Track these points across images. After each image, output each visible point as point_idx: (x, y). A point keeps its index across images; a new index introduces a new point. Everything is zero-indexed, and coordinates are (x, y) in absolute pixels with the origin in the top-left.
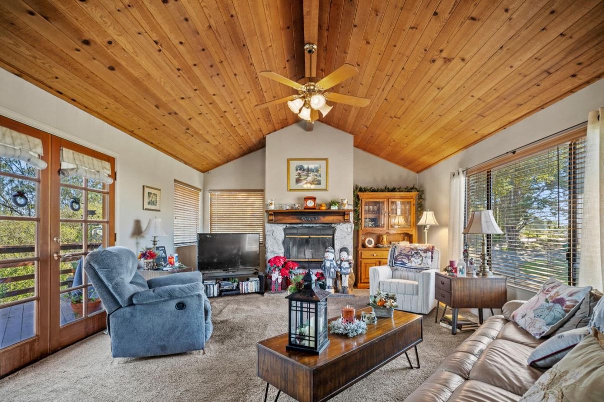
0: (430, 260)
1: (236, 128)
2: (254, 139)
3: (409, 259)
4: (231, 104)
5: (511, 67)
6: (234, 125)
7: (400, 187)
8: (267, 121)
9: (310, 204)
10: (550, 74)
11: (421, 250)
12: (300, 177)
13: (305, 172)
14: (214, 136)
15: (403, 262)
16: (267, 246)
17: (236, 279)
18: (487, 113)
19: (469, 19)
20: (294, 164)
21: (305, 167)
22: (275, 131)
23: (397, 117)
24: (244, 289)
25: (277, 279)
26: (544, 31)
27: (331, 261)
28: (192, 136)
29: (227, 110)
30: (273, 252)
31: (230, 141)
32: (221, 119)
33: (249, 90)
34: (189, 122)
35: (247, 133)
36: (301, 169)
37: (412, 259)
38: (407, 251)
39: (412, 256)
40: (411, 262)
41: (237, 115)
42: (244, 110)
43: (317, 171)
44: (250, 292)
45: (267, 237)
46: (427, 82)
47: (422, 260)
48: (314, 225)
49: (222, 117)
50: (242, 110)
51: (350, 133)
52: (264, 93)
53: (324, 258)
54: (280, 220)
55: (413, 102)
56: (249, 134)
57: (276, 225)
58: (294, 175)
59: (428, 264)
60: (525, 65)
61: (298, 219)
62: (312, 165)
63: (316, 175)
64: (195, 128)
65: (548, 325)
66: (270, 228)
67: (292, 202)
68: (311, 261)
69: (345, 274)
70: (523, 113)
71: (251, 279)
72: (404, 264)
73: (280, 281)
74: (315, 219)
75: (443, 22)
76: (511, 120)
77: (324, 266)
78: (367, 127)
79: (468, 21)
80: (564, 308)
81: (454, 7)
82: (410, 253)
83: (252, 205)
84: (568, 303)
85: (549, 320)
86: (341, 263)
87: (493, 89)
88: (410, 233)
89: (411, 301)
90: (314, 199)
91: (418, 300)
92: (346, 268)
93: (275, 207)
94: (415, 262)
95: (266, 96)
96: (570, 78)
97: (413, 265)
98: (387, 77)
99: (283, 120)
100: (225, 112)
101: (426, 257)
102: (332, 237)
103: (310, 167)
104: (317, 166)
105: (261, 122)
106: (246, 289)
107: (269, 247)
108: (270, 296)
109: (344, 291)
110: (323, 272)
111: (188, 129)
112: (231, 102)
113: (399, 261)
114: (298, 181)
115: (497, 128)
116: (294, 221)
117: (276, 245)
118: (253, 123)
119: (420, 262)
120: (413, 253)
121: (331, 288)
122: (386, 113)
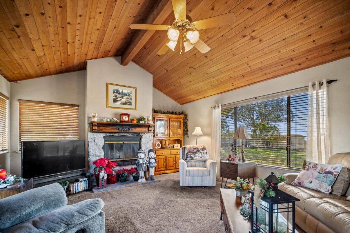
0: (206, 154)
1: (68, 44)
2: (76, 61)
3: (194, 155)
4: (79, 18)
5: (279, 52)
6: (68, 41)
7: (176, 112)
8: (97, 47)
9: (125, 118)
10: (292, 60)
11: (200, 149)
12: (117, 98)
13: (120, 95)
14: (43, 45)
15: (191, 156)
16: (89, 151)
17: (68, 183)
18: (247, 76)
19: (284, 16)
20: (111, 88)
21: (121, 91)
22: (96, 58)
23: (193, 68)
24: (75, 189)
25: (104, 177)
26: (310, 36)
27: (143, 159)
28: (19, 37)
29: (71, 23)
30: (95, 155)
31: (55, 56)
32: (60, 30)
33: (103, 11)
34: (24, 18)
35: (75, 53)
36: (117, 92)
37: (196, 154)
38: (192, 150)
39: (196, 153)
40: (196, 156)
41: (78, 31)
42: (85, 30)
43: (129, 95)
44: (80, 191)
45: (89, 143)
46: (230, 49)
47: (202, 155)
48: (128, 134)
49: (63, 28)
50: (84, 29)
51: (151, 73)
52: (111, 20)
53: (138, 157)
54: (102, 130)
55: (212, 60)
56: (76, 54)
57: (98, 134)
58: (112, 96)
59: (205, 157)
60: (287, 52)
61: (116, 129)
62: (125, 91)
63: (128, 98)
64: (28, 28)
65: (329, 185)
66: (92, 136)
67: (111, 117)
68: (125, 160)
69: (152, 167)
70: (264, 79)
71: (81, 180)
72: (192, 158)
73: (105, 178)
74: (129, 129)
75: (270, 12)
76: (255, 82)
77: (138, 163)
78: (167, 71)
79: (283, 17)
80: (334, 176)
81: (283, 4)
82: (194, 151)
83: (67, 117)
84: (335, 173)
85: (329, 183)
86: (149, 160)
87: (261, 62)
88: (181, 139)
89: (207, 180)
90: (128, 115)
91: (210, 178)
92: (153, 163)
93: (97, 120)
94: (198, 156)
95: (110, 23)
96: (297, 65)
97: (197, 158)
98: (208, 39)
99: (107, 50)
100: (69, 23)
101: (204, 153)
102: (139, 142)
103: (124, 92)
104: (129, 91)
105: (92, 46)
106: (76, 189)
107: (92, 151)
108: (99, 191)
109: (151, 178)
110: (136, 167)
111: (18, 26)
112: (80, 16)
113: (189, 156)
114: (115, 101)
115: (246, 84)
116: (113, 131)
117: (98, 149)
118: (85, 45)
119: (201, 156)
120: (196, 151)
121: (143, 178)
122: (188, 64)
